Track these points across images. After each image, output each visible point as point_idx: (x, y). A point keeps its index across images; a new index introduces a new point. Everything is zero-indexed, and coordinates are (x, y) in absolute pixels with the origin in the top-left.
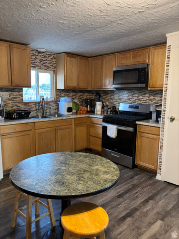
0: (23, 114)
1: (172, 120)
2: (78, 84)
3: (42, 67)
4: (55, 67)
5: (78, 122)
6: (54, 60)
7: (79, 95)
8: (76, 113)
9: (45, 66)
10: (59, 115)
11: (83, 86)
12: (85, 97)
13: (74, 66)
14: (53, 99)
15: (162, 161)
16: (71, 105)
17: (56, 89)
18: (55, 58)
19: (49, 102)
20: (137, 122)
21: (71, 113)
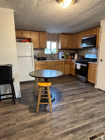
0: (44, 59)
1: (101, 60)
2: (67, 46)
3: (52, 40)
4: (58, 40)
5: (66, 63)
6: (57, 37)
7: (69, 51)
8: (66, 59)
9: (54, 40)
10: (59, 59)
11: (70, 47)
12: (72, 52)
13: (66, 39)
14: (57, 53)
15: (97, 79)
16: (63, 55)
17: (58, 49)
18: (58, 36)
19: (55, 54)
20: (89, 62)
21: (64, 59)
